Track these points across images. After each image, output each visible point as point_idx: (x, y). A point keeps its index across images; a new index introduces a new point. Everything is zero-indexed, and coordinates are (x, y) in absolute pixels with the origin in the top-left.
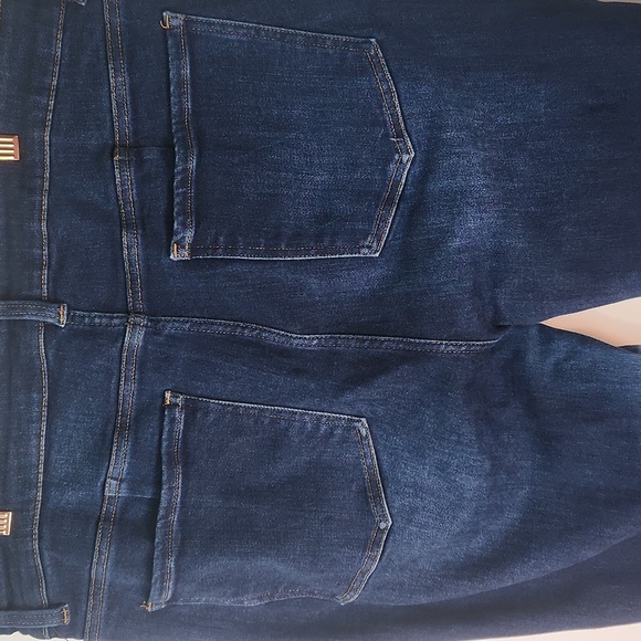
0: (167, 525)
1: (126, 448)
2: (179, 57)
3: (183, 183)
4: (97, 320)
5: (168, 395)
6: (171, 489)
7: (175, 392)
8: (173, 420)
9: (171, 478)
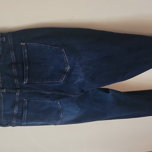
0: (24, 118)
1: (17, 107)
2: (24, 49)
3: (26, 71)
4: (11, 91)
5: (24, 99)
6: (25, 113)
7: (25, 99)
8: (25, 103)
9: (25, 111)
